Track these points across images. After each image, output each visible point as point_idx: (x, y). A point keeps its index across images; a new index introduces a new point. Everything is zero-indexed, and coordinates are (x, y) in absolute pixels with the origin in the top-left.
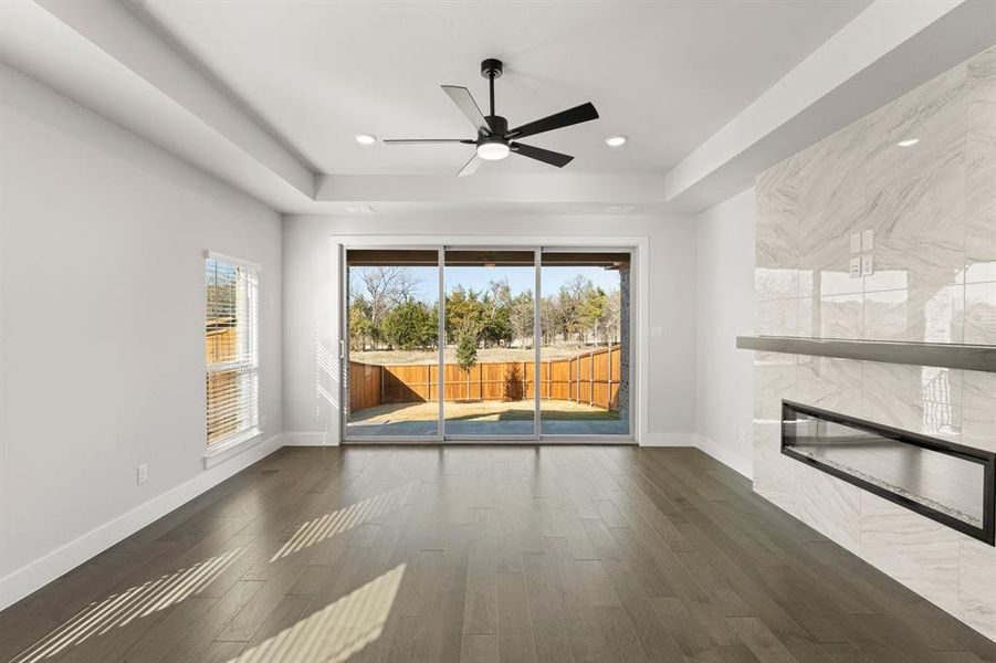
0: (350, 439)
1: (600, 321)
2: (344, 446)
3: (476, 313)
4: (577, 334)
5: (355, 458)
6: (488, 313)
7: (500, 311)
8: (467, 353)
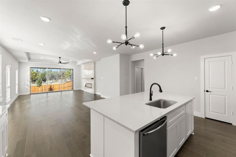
0: (31, 93)
1: (70, 76)
2: (30, 94)
3: (35, 75)
4: (64, 79)
5: (32, 95)
6: (38, 74)
7: (42, 74)
8: (40, 83)
